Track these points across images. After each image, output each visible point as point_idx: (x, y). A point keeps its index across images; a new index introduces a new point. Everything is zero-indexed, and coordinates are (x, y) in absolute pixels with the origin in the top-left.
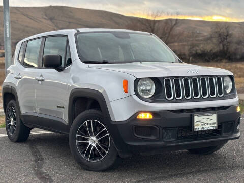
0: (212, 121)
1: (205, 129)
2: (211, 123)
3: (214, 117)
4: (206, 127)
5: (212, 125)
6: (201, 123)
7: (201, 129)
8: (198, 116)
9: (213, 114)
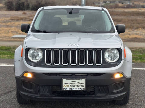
0: (80, 84)
1: (73, 89)
2: (80, 86)
3: (83, 81)
6: (69, 85)
7: (69, 89)
8: (66, 79)
9: (81, 79)
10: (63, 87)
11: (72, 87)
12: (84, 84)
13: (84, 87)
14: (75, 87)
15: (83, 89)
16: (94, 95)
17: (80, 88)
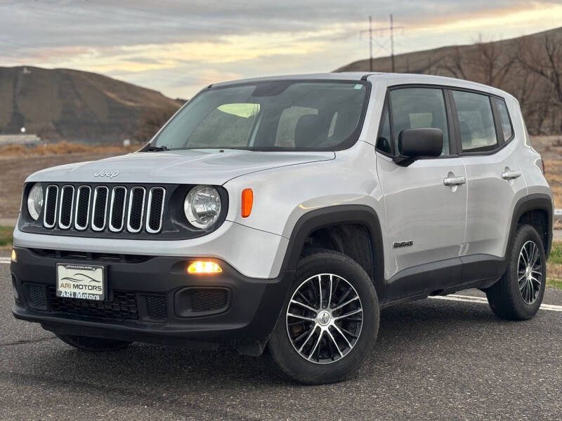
0: (94, 283)
1: (78, 296)
2: (93, 287)
3: (98, 274)
4: (81, 294)
5: (94, 292)
6: (72, 283)
7: (71, 295)
8: (65, 266)
9: (96, 268)
10: (60, 289)
11: (77, 291)
12: (101, 284)
13: (101, 293)
14: (83, 291)
15: (98, 299)
16: (138, 319)
17: (94, 295)
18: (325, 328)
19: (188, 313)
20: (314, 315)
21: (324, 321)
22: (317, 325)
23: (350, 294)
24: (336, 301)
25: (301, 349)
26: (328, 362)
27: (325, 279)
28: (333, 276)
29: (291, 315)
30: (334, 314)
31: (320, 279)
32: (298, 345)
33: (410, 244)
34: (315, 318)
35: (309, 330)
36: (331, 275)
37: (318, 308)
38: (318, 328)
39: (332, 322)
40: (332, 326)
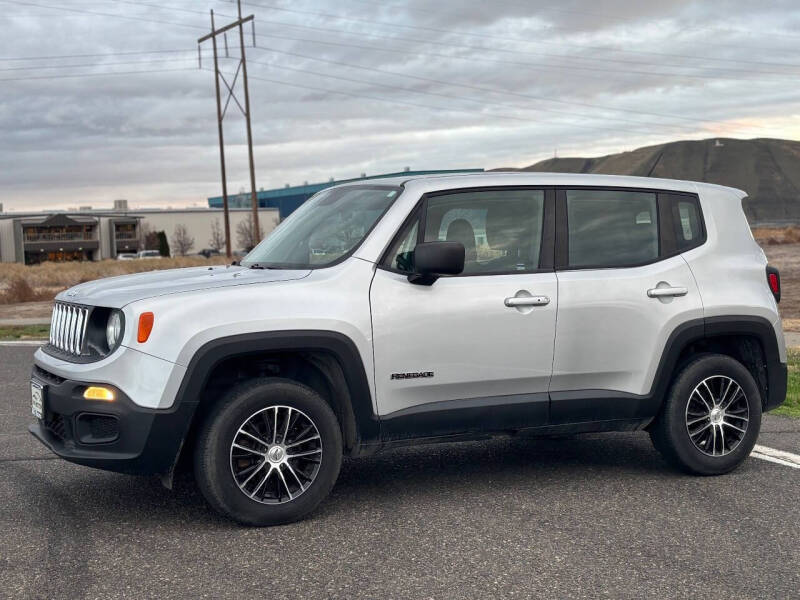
18: (275, 465)
19: (88, 439)
20: (264, 449)
21: (276, 457)
22: (266, 460)
23: (310, 431)
24: (291, 437)
25: (244, 484)
26: (275, 502)
27: (283, 412)
28: (293, 411)
29: (237, 446)
30: (289, 451)
31: (276, 412)
32: (241, 480)
33: (430, 375)
34: (265, 452)
35: (256, 465)
36: (290, 409)
37: (270, 442)
38: (268, 464)
39: (285, 460)
40: (284, 464)
